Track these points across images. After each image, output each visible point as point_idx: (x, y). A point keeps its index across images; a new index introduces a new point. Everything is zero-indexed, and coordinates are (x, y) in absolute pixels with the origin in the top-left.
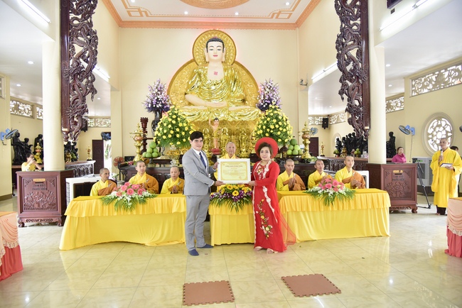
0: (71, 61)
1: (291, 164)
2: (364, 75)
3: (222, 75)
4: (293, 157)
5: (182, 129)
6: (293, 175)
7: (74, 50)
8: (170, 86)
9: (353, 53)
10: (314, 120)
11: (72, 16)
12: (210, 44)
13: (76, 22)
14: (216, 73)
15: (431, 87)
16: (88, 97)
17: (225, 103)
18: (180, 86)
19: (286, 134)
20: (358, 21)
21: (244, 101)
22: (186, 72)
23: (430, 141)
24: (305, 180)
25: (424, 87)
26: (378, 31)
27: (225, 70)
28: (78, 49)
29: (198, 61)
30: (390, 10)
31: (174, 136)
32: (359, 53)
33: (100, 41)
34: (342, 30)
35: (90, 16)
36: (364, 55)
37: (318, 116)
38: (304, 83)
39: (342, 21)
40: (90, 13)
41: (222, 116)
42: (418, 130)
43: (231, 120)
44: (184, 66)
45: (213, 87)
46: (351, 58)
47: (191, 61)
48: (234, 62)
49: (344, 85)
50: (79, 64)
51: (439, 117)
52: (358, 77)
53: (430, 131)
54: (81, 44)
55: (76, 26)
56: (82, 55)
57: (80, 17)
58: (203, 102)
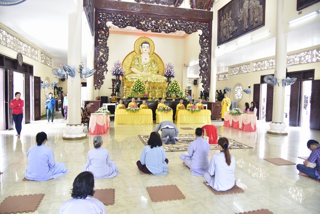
0: (98, 58)
1: (182, 101)
2: (209, 69)
3: (148, 60)
4: (181, 98)
5: (143, 87)
6: (182, 105)
7: (99, 54)
8: (123, 63)
9: (205, 60)
10: (190, 80)
11: (99, 40)
12: (143, 45)
13: (100, 43)
14: (146, 59)
15: (237, 72)
16: (105, 73)
17: (150, 73)
18: (127, 63)
19: (179, 90)
20: (208, 48)
21: (158, 72)
22: (130, 57)
23: (236, 95)
24: (186, 107)
25: (235, 72)
26: (214, 54)
27: (150, 57)
28: (101, 54)
29: (136, 52)
30: (218, 47)
31: (140, 90)
32: (207, 60)
33: (110, 51)
34: (201, 51)
35: (106, 41)
36: (209, 61)
37: (192, 79)
38: (186, 65)
39: (202, 48)
40: (106, 40)
41: (149, 79)
42: (232, 90)
43: (153, 81)
44: (130, 54)
45: (144, 66)
46: (204, 62)
47: (133, 52)
48: (154, 53)
49: (201, 72)
50: (102, 60)
51: (239, 85)
52: (206, 70)
53: (236, 90)
54: (102, 52)
55: (101, 44)
56: (103, 56)
57: (102, 41)
58: (139, 72)
